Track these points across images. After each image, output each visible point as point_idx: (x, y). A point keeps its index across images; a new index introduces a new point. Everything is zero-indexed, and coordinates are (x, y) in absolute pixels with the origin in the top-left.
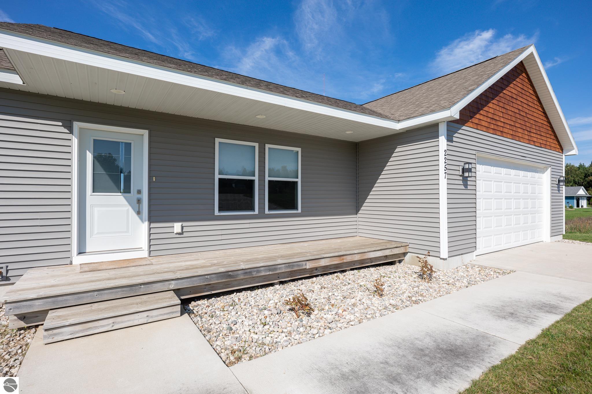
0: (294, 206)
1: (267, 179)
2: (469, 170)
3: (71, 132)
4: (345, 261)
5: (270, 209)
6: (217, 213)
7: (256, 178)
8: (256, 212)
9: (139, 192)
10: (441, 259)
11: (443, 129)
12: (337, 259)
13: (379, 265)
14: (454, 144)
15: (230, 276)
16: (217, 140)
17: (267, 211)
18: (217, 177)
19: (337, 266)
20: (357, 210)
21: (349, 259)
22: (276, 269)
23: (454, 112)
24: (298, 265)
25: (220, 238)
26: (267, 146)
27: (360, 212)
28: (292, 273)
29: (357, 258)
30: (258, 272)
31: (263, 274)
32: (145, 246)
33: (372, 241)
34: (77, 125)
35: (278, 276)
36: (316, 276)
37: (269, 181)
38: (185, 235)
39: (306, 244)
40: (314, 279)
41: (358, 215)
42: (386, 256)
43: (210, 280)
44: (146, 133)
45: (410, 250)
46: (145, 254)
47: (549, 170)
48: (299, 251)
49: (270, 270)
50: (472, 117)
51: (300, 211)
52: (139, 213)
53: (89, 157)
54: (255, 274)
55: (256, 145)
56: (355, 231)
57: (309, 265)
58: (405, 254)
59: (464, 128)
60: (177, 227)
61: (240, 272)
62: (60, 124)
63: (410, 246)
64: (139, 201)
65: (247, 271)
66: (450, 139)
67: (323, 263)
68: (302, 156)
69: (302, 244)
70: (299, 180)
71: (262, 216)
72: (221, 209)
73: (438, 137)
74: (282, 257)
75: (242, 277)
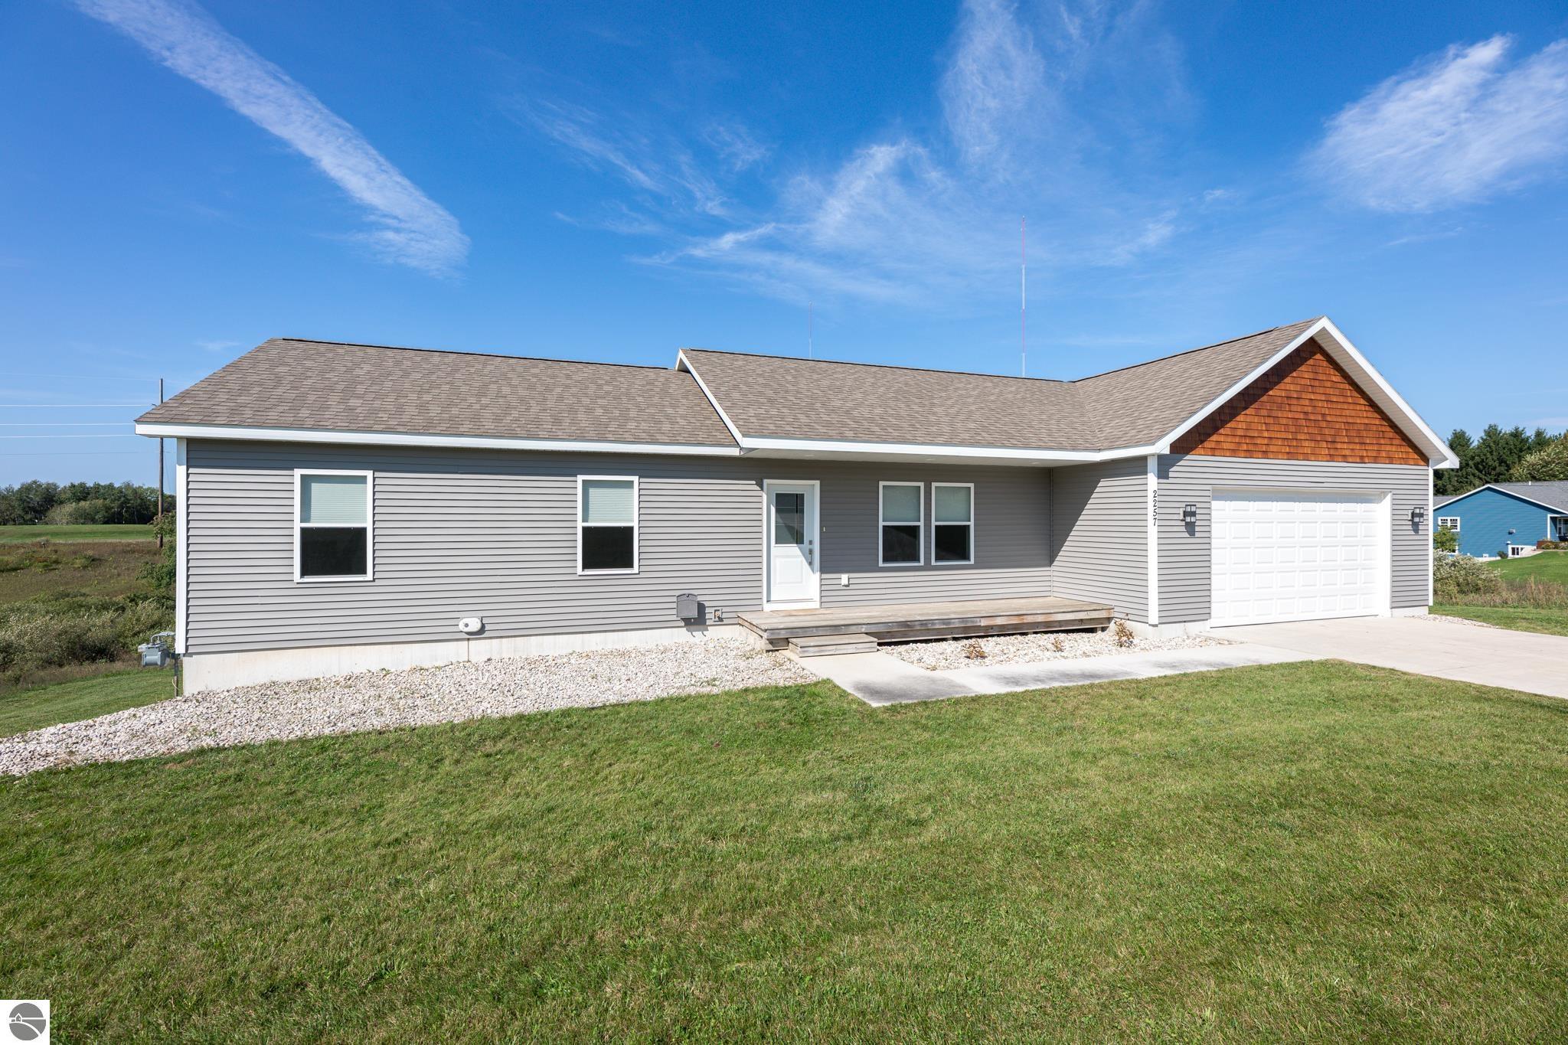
0: (965, 556)
1: (934, 523)
2: (1193, 514)
3: (762, 490)
4: (1025, 621)
5: (938, 559)
6: (881, 564)
7: (921, 524)
8: (922, 563)
9: (811, 542)
10: (1150, 625)
11: (1152, 464)
12: (1016, 618)
13: (1073, 631)
14: (1170, 480)
15: (908, 626)
16: (882, 484)
17: (933, 563)
18: (881, 524)
19: (1015, 626)
20: (1050, 560)
21: (1029, 619)
22: (949, 623)
23: (1163, 446)
24: (972, 622)
25: (884, 591)
26: (934, 485)
27: (1055, 563)
28: (966, 629)
29: (1040, 619)
30: (933, 624)
31: (937, 627)
32: (817, 598)
33: (1067, 602)
34: (766, 482)
35: (952, 630)
36: (992, 636)
37: (936, 526)
38: (851, 587)
39: (980, 603)
40: (990, 638)
41: (1052, 568)
42: (1081, 620)
43: (892, 627)
44: (817, 483)
45: (1116, 615)
46: (817, 605)
47: (1389, 497)
48: (973, 609)
49: (944, 624)
50: (1202, 442)
51: (972, 562)
52: (810, 564)
53: (773, 509)
54: (930, 627)
55: (922, 485)
56: (1048, 589)
57: (984, 623)
58: (1109, 619)
59: (1188, 457)
60: (844, 578)
61: (917, 623)
62: (754, 482)
63: (1116, 609)
64: (811, 552)
65: (923, 623)
66: (1163, 474)
67: (999, 621)
68: (975, 493)
69: (975, 602)
70: (972, 524)
71: (928, 567)
72: (885, 560)
73: (1146, 473)
74: (955, 613)
75: (918, 628)
